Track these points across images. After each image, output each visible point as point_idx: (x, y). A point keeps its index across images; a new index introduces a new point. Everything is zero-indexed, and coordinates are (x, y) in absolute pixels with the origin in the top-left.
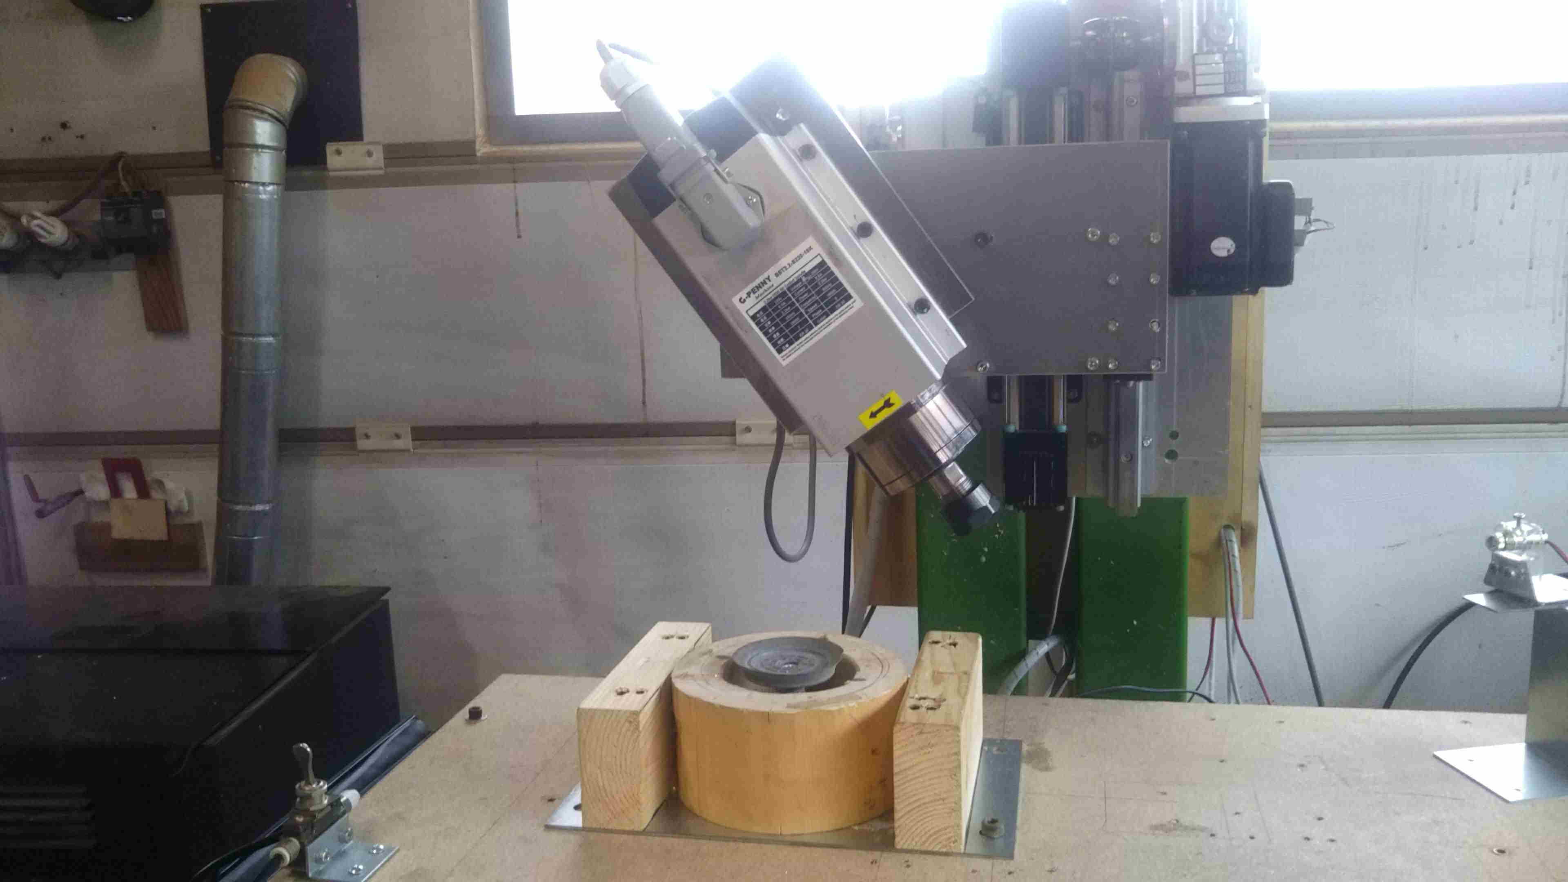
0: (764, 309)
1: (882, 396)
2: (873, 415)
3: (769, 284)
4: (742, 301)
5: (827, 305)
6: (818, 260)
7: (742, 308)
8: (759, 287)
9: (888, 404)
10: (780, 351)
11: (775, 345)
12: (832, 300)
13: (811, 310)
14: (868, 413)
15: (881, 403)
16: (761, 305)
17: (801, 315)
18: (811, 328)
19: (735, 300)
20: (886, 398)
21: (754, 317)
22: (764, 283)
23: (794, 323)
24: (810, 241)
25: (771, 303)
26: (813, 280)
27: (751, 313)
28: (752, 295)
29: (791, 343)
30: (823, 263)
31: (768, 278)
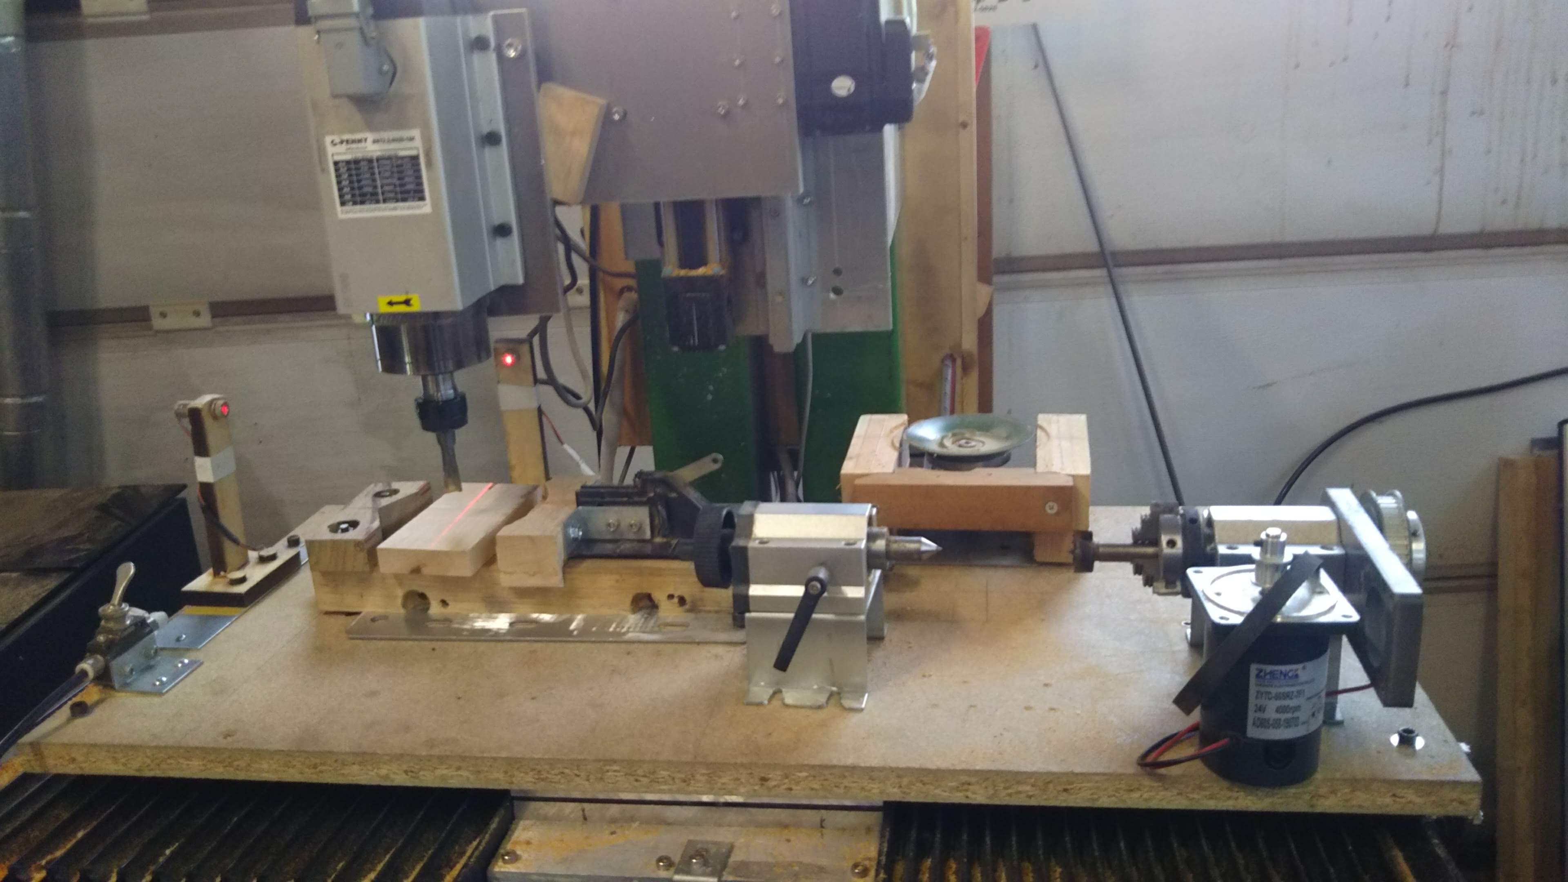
0: (348, 162)
1: (407, 293)
2: (391, 303)
3: (362, 145)
5: (402, 193)
6: (413, 153)
7: (330, 150)
9: (407, 302)
10: (343, 204)
11: (341, 196)
12: (408, 192)
13: (387, 188)
14: (388, 299)
15: (402, 298)
16: (348, 157)
17: (375, 187)
18: (378, 202)
20: (409, 296)
21: (336, 163)
23: (366, 190)
25: (356, 162)
26: (401, 166)
27: (338, 158)
29: (355, 203)
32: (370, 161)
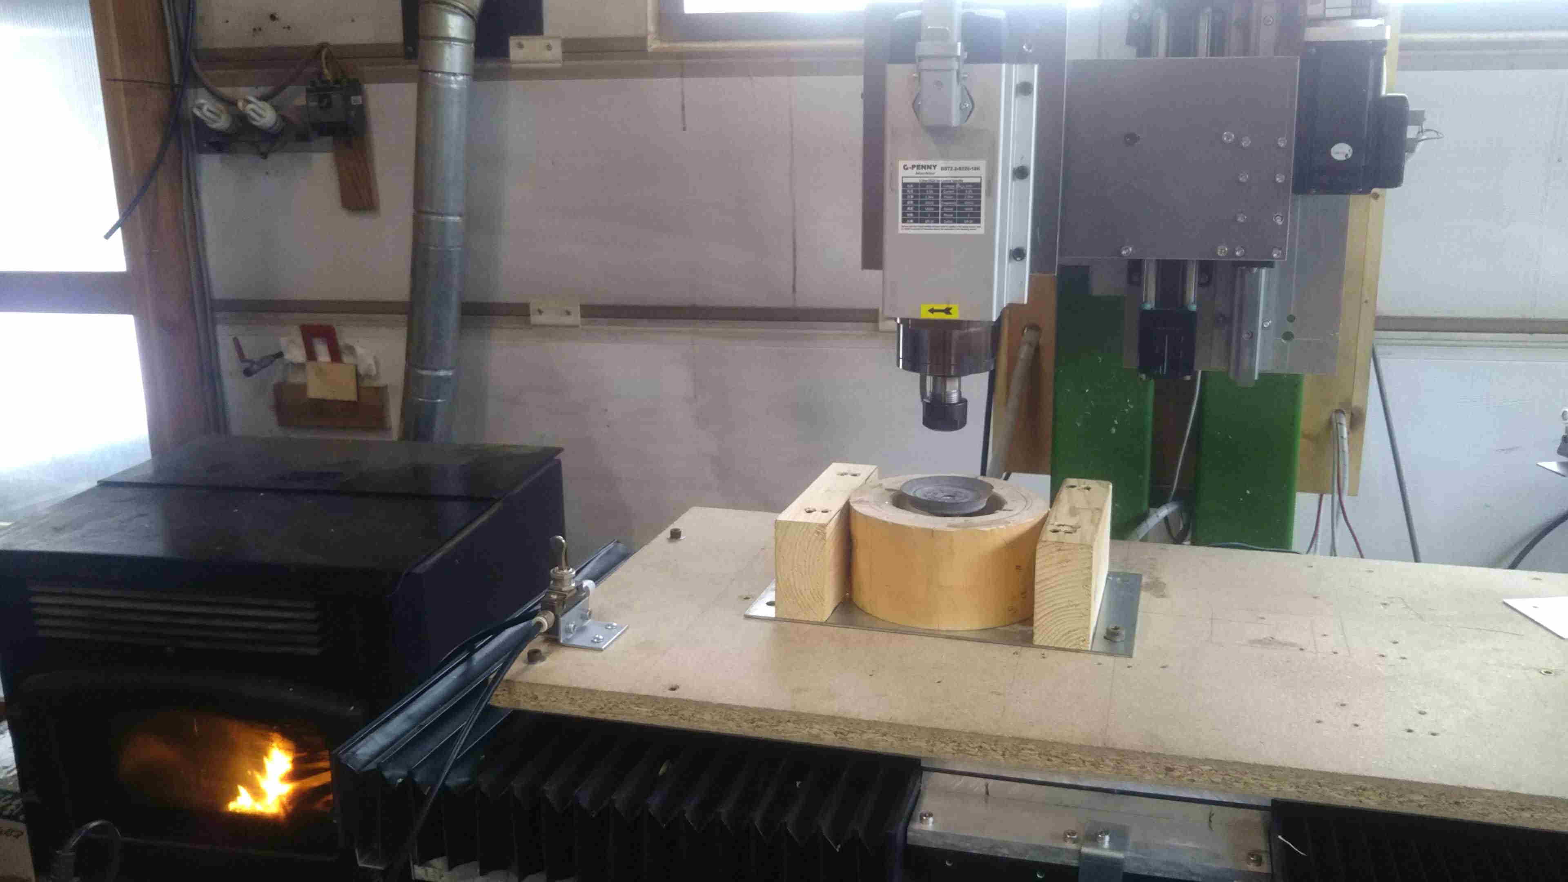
0: (916, 185)
1: (948, 303)
2: (932, 311)
3: (932, 170)
4: (905, 168)
5: (959, 214)
6: (977, 180)
7: (902, 173)
8: (924, 167)
9: (947, 311)
10: (904, 221)
11: (904, 214)
12: (966, 214)
13: (946, 210)
14: (930, 307)
15: (944, 307)
16: (917, 180)
17: (937, 208)
18: (937, 221)
19: (901, 164)
20: (950, 306)
21: (905, 185)
22: (929, 167)
23: (928, 210)
24: (982, 164)
25: (923, 185)
26: (963, 191)
27: (906, 181)
28: (915, 168)
29: (916, 221)
30: (978, 185)
31: (935, 167)
32: (936, 185)
